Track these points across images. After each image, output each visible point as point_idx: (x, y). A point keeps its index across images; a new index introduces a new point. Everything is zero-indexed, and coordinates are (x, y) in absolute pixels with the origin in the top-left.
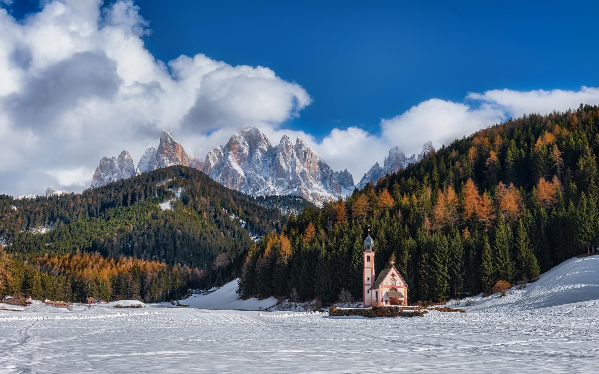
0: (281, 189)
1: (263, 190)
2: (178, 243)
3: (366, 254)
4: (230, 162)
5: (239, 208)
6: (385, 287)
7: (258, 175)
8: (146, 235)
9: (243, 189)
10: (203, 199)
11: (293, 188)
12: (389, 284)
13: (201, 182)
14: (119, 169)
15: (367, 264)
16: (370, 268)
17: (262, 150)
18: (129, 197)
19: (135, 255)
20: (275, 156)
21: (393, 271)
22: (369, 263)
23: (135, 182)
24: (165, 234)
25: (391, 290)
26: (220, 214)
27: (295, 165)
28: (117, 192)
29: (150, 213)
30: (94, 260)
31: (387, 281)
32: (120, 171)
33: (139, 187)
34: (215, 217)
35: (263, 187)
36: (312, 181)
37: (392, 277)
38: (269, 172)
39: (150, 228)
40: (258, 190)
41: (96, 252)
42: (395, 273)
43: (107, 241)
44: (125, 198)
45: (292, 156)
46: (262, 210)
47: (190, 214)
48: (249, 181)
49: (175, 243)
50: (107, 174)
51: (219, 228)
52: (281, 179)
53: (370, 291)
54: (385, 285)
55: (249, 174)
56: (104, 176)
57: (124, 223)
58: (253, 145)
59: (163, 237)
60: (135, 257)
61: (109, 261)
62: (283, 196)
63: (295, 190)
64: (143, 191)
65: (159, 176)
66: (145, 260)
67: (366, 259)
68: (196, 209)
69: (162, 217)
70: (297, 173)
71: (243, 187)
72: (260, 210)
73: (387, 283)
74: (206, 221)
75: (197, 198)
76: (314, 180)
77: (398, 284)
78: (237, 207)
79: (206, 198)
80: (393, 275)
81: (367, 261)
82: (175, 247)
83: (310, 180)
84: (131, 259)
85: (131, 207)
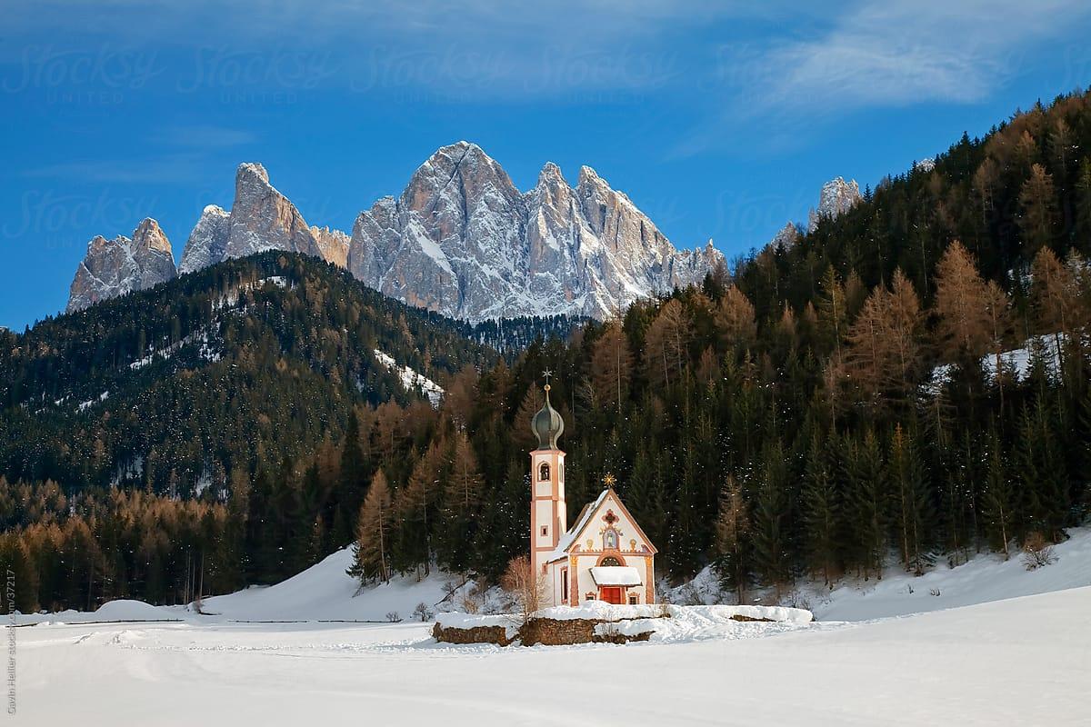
0: (544, 301)
1: (500, 304)
3: (539, 458)
4: (412, 238)
6: (583, 554)
7: (485, 268)
9: (447, 304)
11: (575, 297)
12: (598, 545)
13: (326, 290)
14: (135, 266)
15: (541, 488)
16: (551, 498)
17: (491, 204)
18: (143, 335)
20: (527, 216)
21: (609, 505)
22: (546, 483)
25: (603, 563)
26: (374, 369)
27: (579, 239)
31: (592, 536)
32: (138, 273)
35: (499, 299)
36: (623, 279)
37: (606, 524)
38: (513, 260)
40: (486, 306)
42: (617, 512)
45: (570, 215)
48: (462, 284)
50: (106, 280)
52: (544, 275)
54: (584, 547)
55: (463, 265)
56: (99, 285)
58: (469, 192)
62: (544, 318)
63: (580, 302)
65: (220, 279)
67: (536, 473)
70: (584, 258)
71: (448, 299)
73: (590, 543)
75: (314, 332)
76: (628, 276)
77: (624, 546)
80: (610, 518)
81: (542, 479)
83: (618, 275)
84: (138, 495)
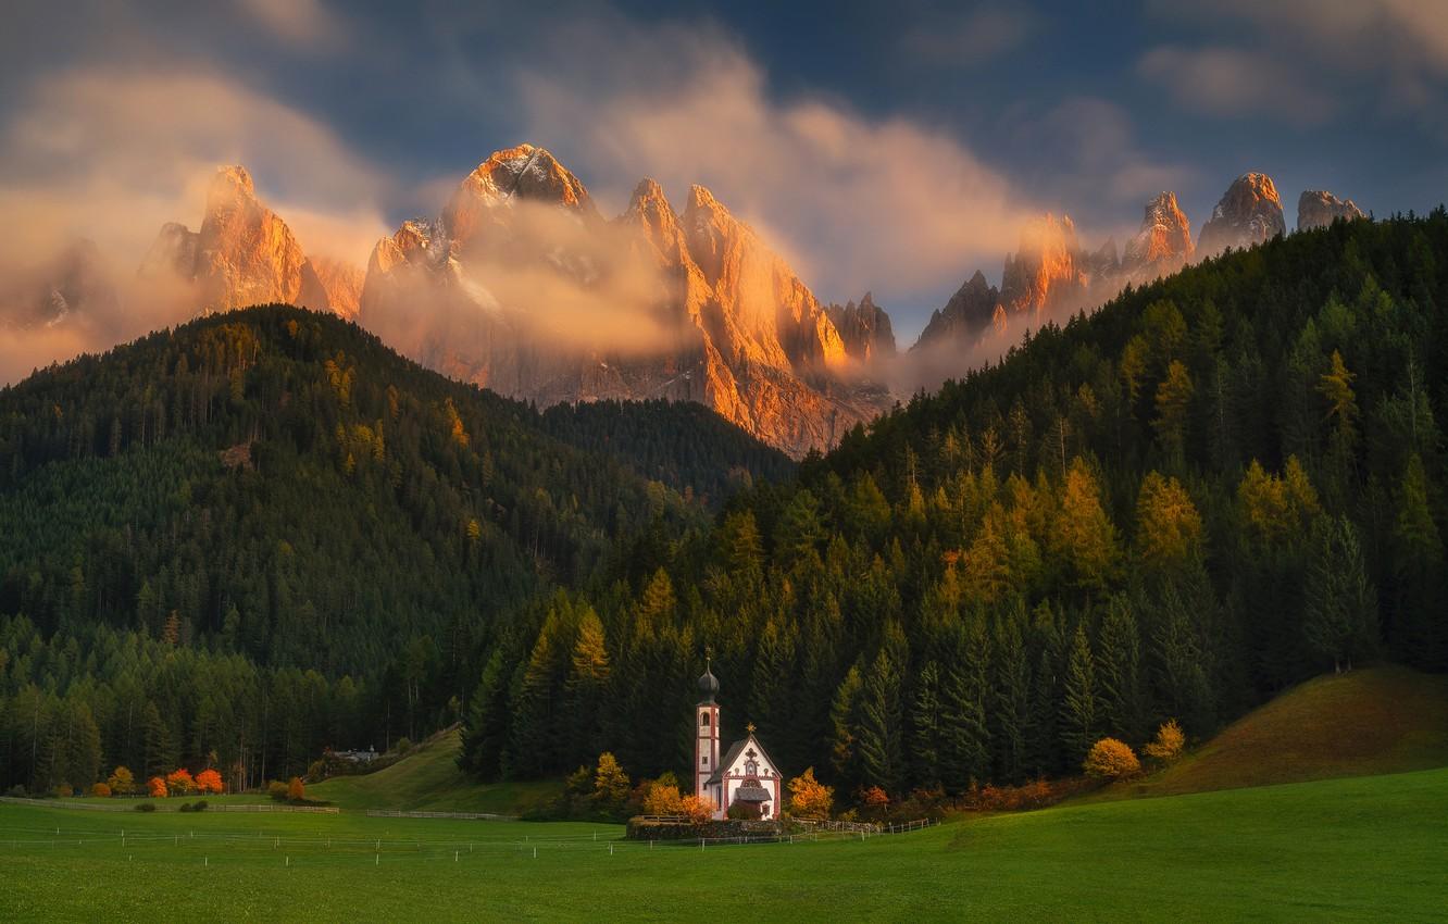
2: (283, 585)
3: (702, 709)
5: (481, 455)
6: (733, 778)
8: (177, 561)
10: (364, 431)
12: (743, 772)
15: (704, 730)
16: (710, 737)
18: (117, 427)
19: (145, 627)
21: (751, 745)
22: (708, 728)
23: (131, 370)
24: (240, 558)
25: (744, 784)
26: (419, 479)
27: (686, 286)
28: (73, 406)
29: (186, 487)
30: (14, 645)
31: (739, 765)
33: (148, 392)
34: (401, 493)
36: (745, 344)
37: (749, 757)
39: (191, 535)
41: (20, 615)
42: (756, 750)
43: (52, 580)
44: (103, 430)
45: (674, 252)
46: (561, 462)
47: (319, 481)
49: (272, 588)
51: (416, 527)
53: (708, 786)
54: (733, 773)
57: (101, 516)
59: (232, 568)
60: (145, 633)
61: (62, 646)
62: (638, 404)
64: (162, 408)
65: (212, 351)
66: (178, 644)
67: (701, 719)
68: (338, 469)
69: (229, 500)
70: (693, 314)
72: (557, 464)
73: (737, 770)
74: (371, 508)
75: (341, 431)
77: (761, 773)
78: (475, 455)
79: (372, 426)
80: (751, 754)
81: (704, 724)
82: (273, 602)
83: (739, 337)
85: (122, 460)
